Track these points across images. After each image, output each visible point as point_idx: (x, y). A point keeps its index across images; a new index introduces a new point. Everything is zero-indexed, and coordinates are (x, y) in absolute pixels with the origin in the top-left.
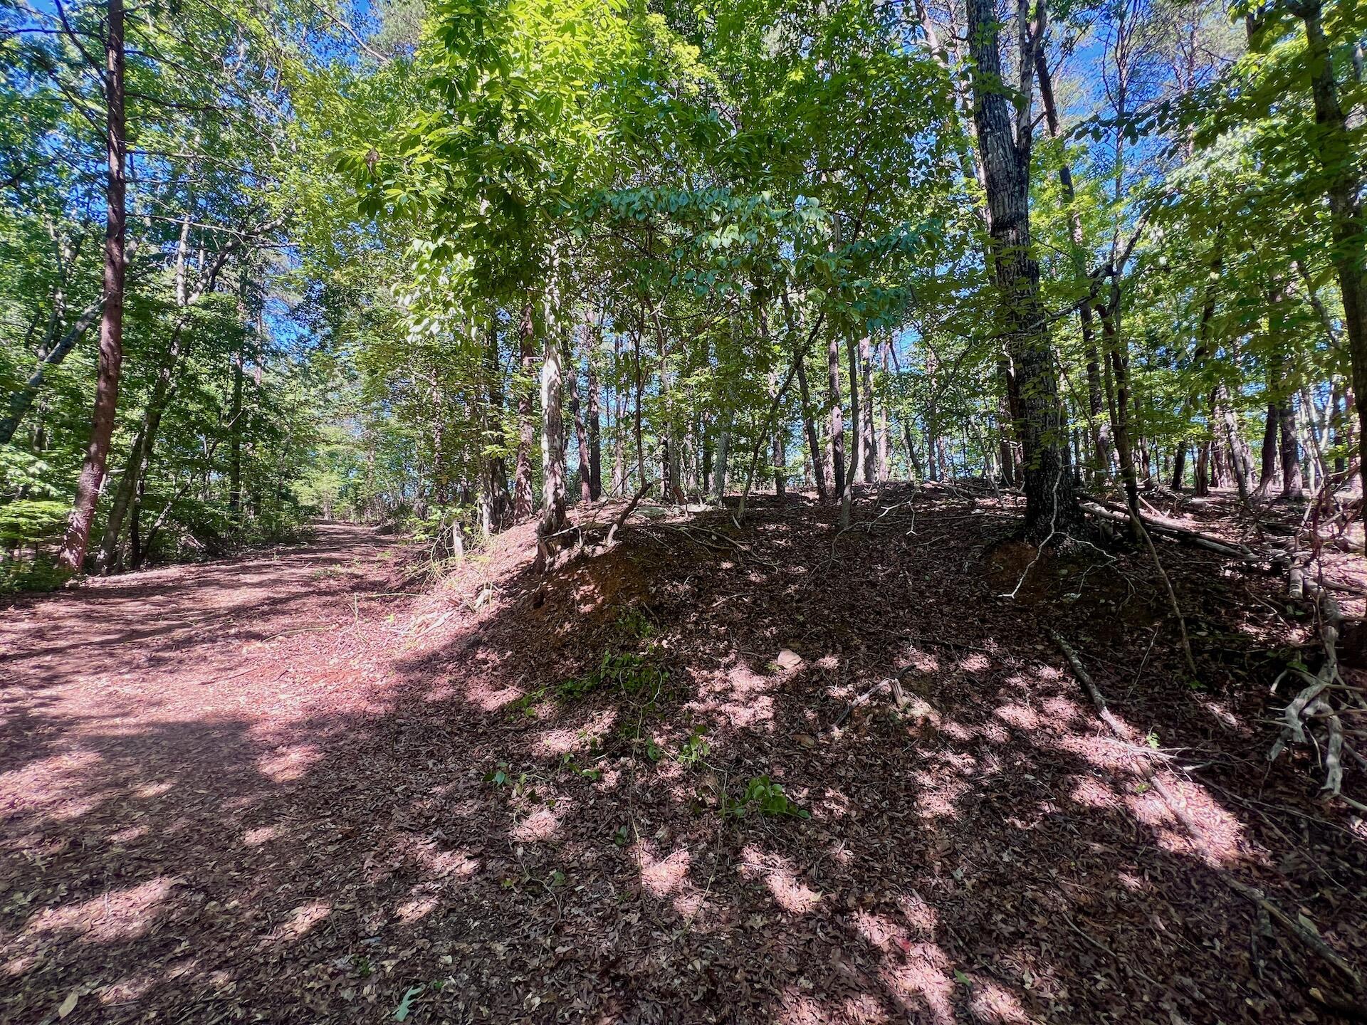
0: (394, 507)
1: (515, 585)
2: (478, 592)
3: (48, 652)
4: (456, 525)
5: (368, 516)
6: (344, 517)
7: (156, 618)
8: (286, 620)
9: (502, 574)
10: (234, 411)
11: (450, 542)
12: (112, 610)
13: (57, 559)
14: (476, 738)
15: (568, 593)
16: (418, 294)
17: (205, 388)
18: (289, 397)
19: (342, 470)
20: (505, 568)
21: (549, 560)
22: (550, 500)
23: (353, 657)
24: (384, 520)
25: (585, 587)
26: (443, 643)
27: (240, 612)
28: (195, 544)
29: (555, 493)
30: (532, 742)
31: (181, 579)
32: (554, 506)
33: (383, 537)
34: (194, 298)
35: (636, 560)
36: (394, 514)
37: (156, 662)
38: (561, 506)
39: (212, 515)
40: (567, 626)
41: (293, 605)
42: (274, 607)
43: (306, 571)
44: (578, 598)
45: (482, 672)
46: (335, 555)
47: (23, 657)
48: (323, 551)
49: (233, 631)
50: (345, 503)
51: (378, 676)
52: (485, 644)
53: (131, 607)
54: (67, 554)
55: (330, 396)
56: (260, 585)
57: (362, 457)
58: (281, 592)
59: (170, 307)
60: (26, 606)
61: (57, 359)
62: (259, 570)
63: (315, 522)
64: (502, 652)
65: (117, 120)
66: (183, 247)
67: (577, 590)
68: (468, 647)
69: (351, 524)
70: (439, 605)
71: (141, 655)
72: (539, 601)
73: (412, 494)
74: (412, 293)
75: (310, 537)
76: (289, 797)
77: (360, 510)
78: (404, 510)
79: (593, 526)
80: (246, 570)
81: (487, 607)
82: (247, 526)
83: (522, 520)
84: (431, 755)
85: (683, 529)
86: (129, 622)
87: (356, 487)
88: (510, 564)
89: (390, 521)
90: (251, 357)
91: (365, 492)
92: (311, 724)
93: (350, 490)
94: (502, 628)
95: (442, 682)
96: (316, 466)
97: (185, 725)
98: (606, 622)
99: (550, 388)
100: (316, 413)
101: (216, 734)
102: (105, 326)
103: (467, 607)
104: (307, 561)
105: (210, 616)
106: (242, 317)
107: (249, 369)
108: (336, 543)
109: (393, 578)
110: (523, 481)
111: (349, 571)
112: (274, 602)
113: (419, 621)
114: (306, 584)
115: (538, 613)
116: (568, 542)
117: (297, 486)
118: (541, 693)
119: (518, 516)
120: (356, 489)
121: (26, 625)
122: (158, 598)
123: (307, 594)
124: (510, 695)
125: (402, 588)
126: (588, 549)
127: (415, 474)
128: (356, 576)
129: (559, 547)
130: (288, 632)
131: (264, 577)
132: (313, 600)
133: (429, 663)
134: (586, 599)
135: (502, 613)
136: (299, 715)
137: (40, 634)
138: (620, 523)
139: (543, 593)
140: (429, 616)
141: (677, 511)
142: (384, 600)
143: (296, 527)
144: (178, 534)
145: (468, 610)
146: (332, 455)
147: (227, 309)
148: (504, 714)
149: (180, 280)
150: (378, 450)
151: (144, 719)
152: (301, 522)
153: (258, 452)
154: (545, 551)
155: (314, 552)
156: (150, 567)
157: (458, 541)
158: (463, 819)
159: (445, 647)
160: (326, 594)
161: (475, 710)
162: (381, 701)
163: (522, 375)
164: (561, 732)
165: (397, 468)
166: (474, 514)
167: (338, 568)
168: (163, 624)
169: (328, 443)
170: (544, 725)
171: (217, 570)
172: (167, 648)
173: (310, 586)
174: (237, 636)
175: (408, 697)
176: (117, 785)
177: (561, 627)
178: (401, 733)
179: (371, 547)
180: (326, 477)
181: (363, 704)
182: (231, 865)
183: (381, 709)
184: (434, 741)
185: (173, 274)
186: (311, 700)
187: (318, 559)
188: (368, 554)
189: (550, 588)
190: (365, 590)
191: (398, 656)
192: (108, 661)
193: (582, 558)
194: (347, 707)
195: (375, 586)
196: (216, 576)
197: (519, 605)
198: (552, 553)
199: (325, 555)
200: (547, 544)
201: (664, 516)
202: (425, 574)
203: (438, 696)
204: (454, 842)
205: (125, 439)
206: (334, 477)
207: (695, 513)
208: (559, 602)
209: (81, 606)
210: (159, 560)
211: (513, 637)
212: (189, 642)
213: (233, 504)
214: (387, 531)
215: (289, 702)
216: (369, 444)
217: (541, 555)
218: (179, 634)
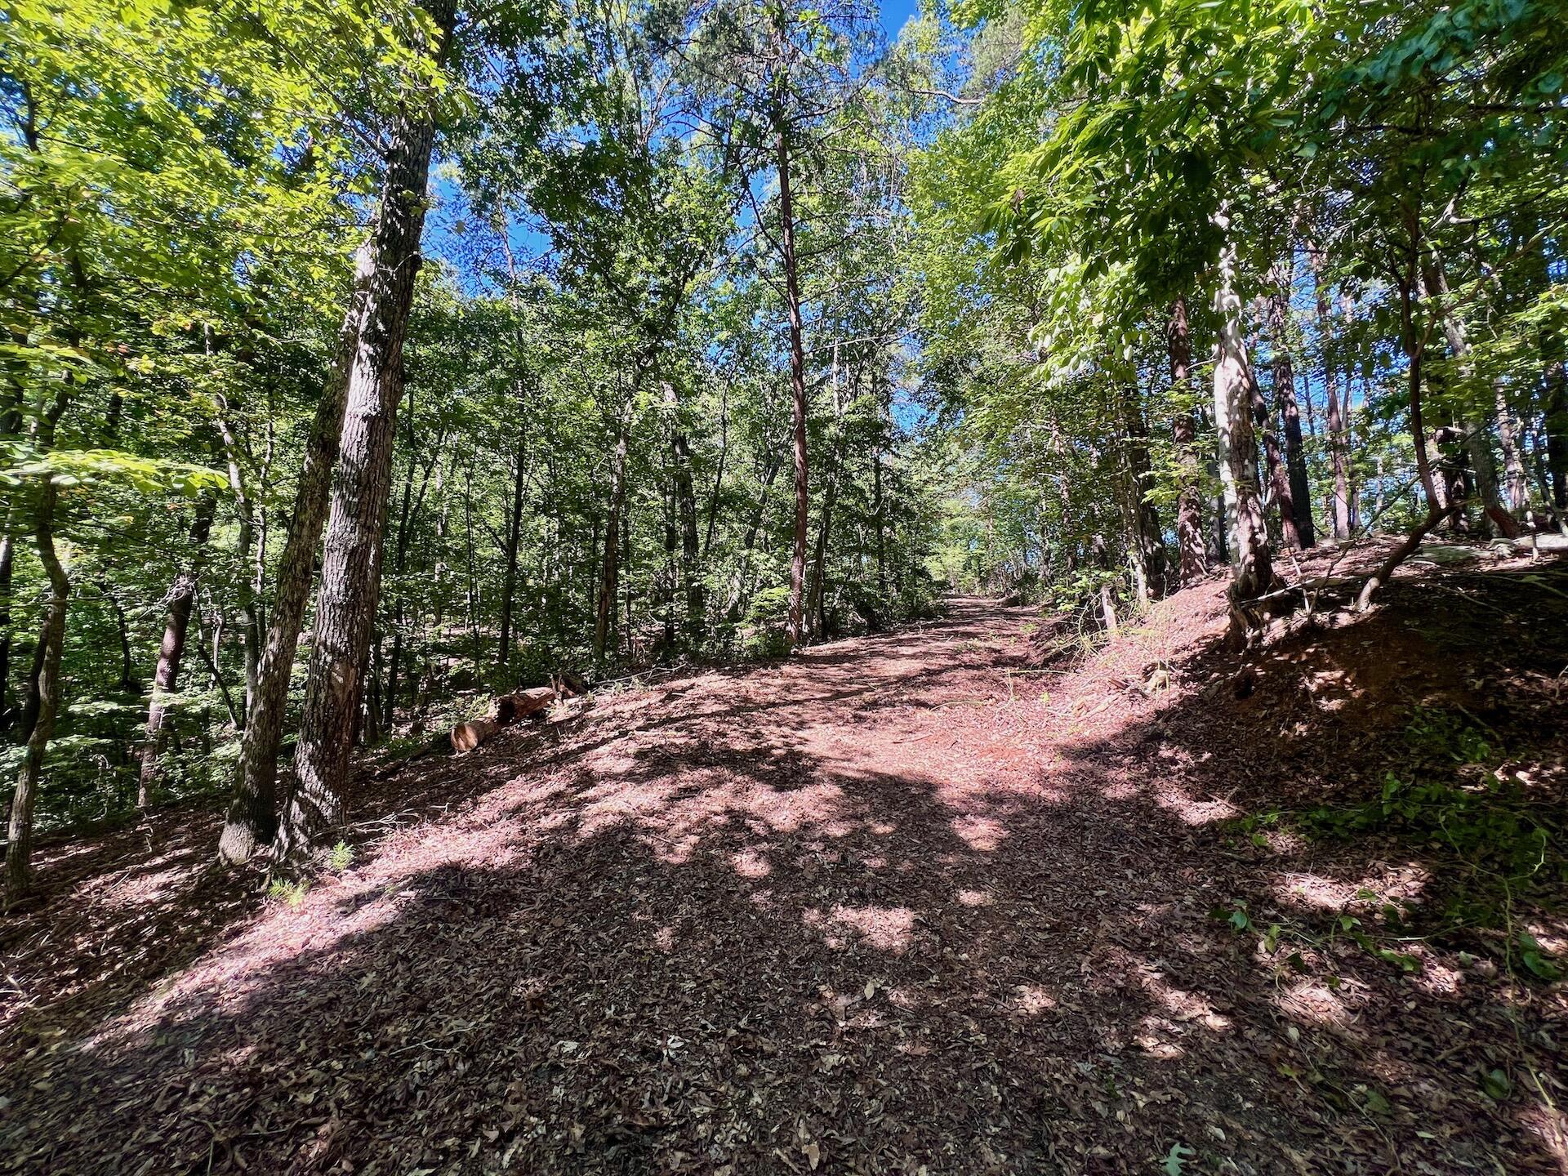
0: (1018, 576)
1: (1201, 666)
2: (1147, 674)
3: (796, 702)
4: (1105, 592)
5: (991, 588)
6: (968, 591)
7: (850, 681)
8: (943, 691)
9: (1177, 652)
10: (878, 499)
11: (1100, 612)
12: (822, 673)
13: (783, 631)
14: (1183, 858)
15: (1294, 681)
16: (1058, 330)
17: (855, 483)
18: (915, 478)
19: (964, 542)
20: (1180, 644)
21: (1250, 634)
22: (1245, 549)
23: (1014, 735)
24: (1008, 591)
25: (1326, 674)
26: (1113, 732)
27: (905, 680)
28: (860, 620)
29: (1253, 540)
30: (1272, 882)
31: (857, 650)
32: (1251, 558)
33: (1010, 609)
34: (845, 408)
35: (1427, 634)
36: (1019, 584)
37: (859, 719)
38: (1263, 557)
39: (868, 594)
40: (1301, 728)
41: (945, 677)
42: (931, 677)
43: (949, 644)
44: (1313, 688)
45: (1172, 774)
46: (970, 629)
47: (784, 705)
48: (959, 625)
49: (905, 698)
50: (970, 576)
51: (1045, 759)
52: (1168, 739)
53: (832, 671)
54: (789, 628)
55: (950, 469)
56: (914, 656)
57: (984, 527)
58: (934, 663)
59: (830, 420)
60: (775, 667)
61: (770, 482)
62: (910, 642)
63: (948, 597)
64: (1196, 752)
65: (792, 283)
66: (835, 367)
67: (1311, 677)
68: (1146, 740)
69: (977, 597)
70: (1097, 686)
71: (848, 712)
72: (1244, 687)
73: (1035, 562)
74: (1050, 332)
75: (944, 610)
76: (989, 868)
77: (984, 582)
78: (1029, 578)
79: (1326, 584)
80: (900, 642)
81: (1165, 695)
82: (894, 603)
83: (1193, 581)
84: (1127, 863)
85: (1533, 579)
86: (834, 684)
87: (978, 559)
88: (1189, 637)
89: (1015, 592)
90: (887, 447)
91: (987, 563)
92: (989, 798)
93: (973, 562)
94: (1190, 720)
95: (1120, 777)
96: (941, 541)
97: (891, 777)
98: (1375, 729)
99: (1231, 397)
100: (938, 489)
101: (914, 791)
102: (796, 448)
103: (1137, 690)
104: (949, 634)
105: (885, 683)
106: (880, 414)
107: (886, 459)
108: (968, 617)
109: (1033, 654)
110: (1190, 529)
111: (987, 645)
112: (930, 673)
113: (1078, 703)
114: (952, 658)
115: (1245, 706)
116: (1283, 607)
117: (929, 563)
118: (1273, 817)
119: (1185, 577)
120: (979, 560)
121: (779, 681)
122: (847, 665)
123: (955, 667)
124: (1218, 809)
125: (1045, 664)
126: (1322, 618)
127: (1038, 538)
128: (995, 651)
129: (1267, 616)
130: (950, 702)
131: (916, 650)
132: (961, 674)
133: (1097, 752)
134: (1327, 691)
135: (1186, 702)
136: (976, 787)
137: (787, 688)
138: (1384, 575)
139: (1250, 678)
140: (1089, 698)
141: (1504, 549)
142: (1029, 678)
143: (931, 602)
144: (847, 611)
145: (1137, 695)
146: (954, 528)
147: (870, 409)
148: (1217, 836)
149: (836, 395)
150: (996, 517)
151: (862, 766)
152: (935, 597)
153: (897, 533)
154: (1243, 620)
155: (951, 626)
156: (835, 639)
157: (1109, 611)
158: (1192, 957)
159: (1115, 737)
160: (973, 667)
161: (1171, 819)
162: (1054, 787)
163: (1181, 392)
164: (1319, 881)
165: (1017, 532)
166: (1127, 576)
167: (976, 642)
168: (855, 687)
169: (951, 517)
170: (1286, 862)
171: (880, 643)
172: (863, 708)
173: (955, 659)
174: (909, 702)
175: (1085, 789)
176: (857, 818)
177: (1289, 728)
178: (1085, 828)
179: (1001, 620)
180: (950, 551)
181: (1036, 788)
182: (954, 918)
183: (1055, 796)
184: (1128, 847)
185: (829, 394)
186: (984, 774)
187: (956, 633)
188: (1001, 628)
189: (1260, 672)
190: (1005, 665)
191: (1061, 740)
192: (829, 714)
193: (1311, 631)
194: (1020, 787)
195: (1014, 661)
196: (879, 647)
197: (1212, 692)
198: (1257, 624)
199: (961, 629)
200: (1245, 612)
201: (1476, 561)
202: (1073, 648)
203: (1119, 795)
204: (1187, 982)
205: (813, 535)
206: (957, 551)
207: (1551, 551)
208: (1280, 693)
209: (804, 670)
210: (839, 635)
211: (1210, 734)
212: (874, 705)
213: (882, 583)
214: (1013, 602)
215: (964, 772)
216: (988, 513)
217: (1236, 627)
218: (867, 696)
